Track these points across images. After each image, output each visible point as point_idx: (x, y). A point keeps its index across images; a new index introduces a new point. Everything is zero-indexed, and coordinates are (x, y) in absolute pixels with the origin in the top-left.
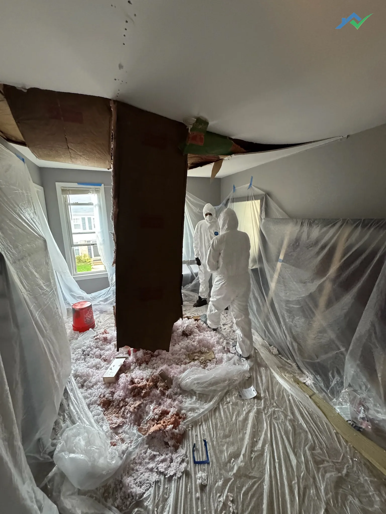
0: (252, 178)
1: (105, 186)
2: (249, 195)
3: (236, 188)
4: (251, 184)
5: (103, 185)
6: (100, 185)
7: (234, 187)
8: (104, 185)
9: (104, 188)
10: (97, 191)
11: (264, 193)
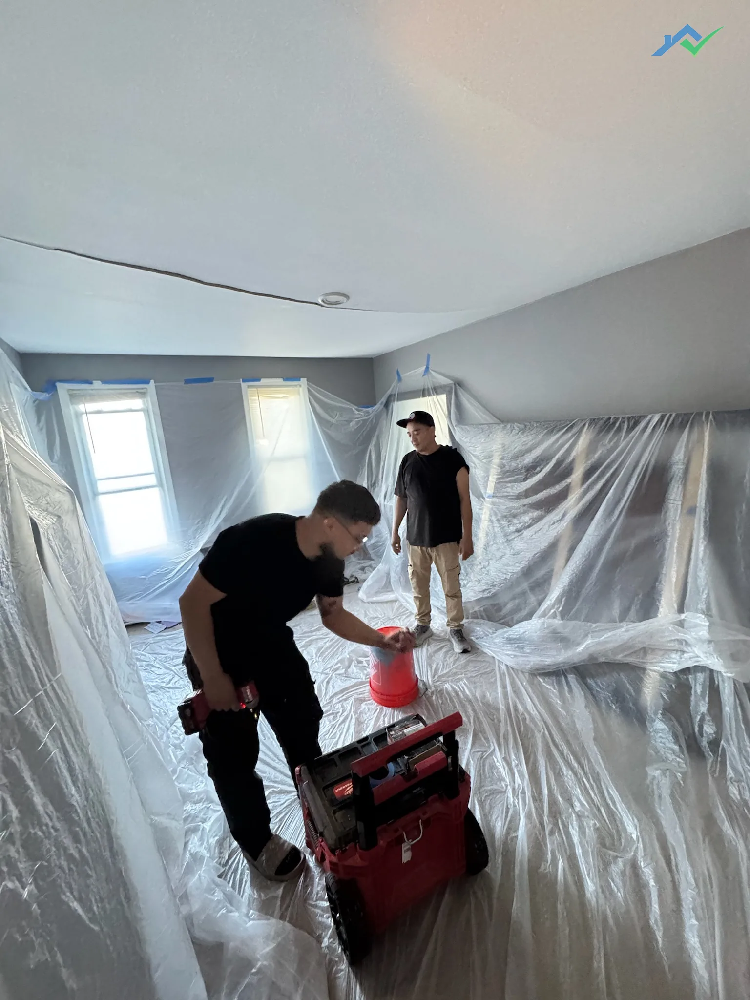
0: (429, 356)
1: (157, 384)
2: (426, 387)
3: (401, 376)
4: (427, 368)
5: (152, 382)
6: (148, 382)
7: (399, 375)
8: (155, 382)
9: (156, 386)
10: (142, 394)
11: (451, 382)
